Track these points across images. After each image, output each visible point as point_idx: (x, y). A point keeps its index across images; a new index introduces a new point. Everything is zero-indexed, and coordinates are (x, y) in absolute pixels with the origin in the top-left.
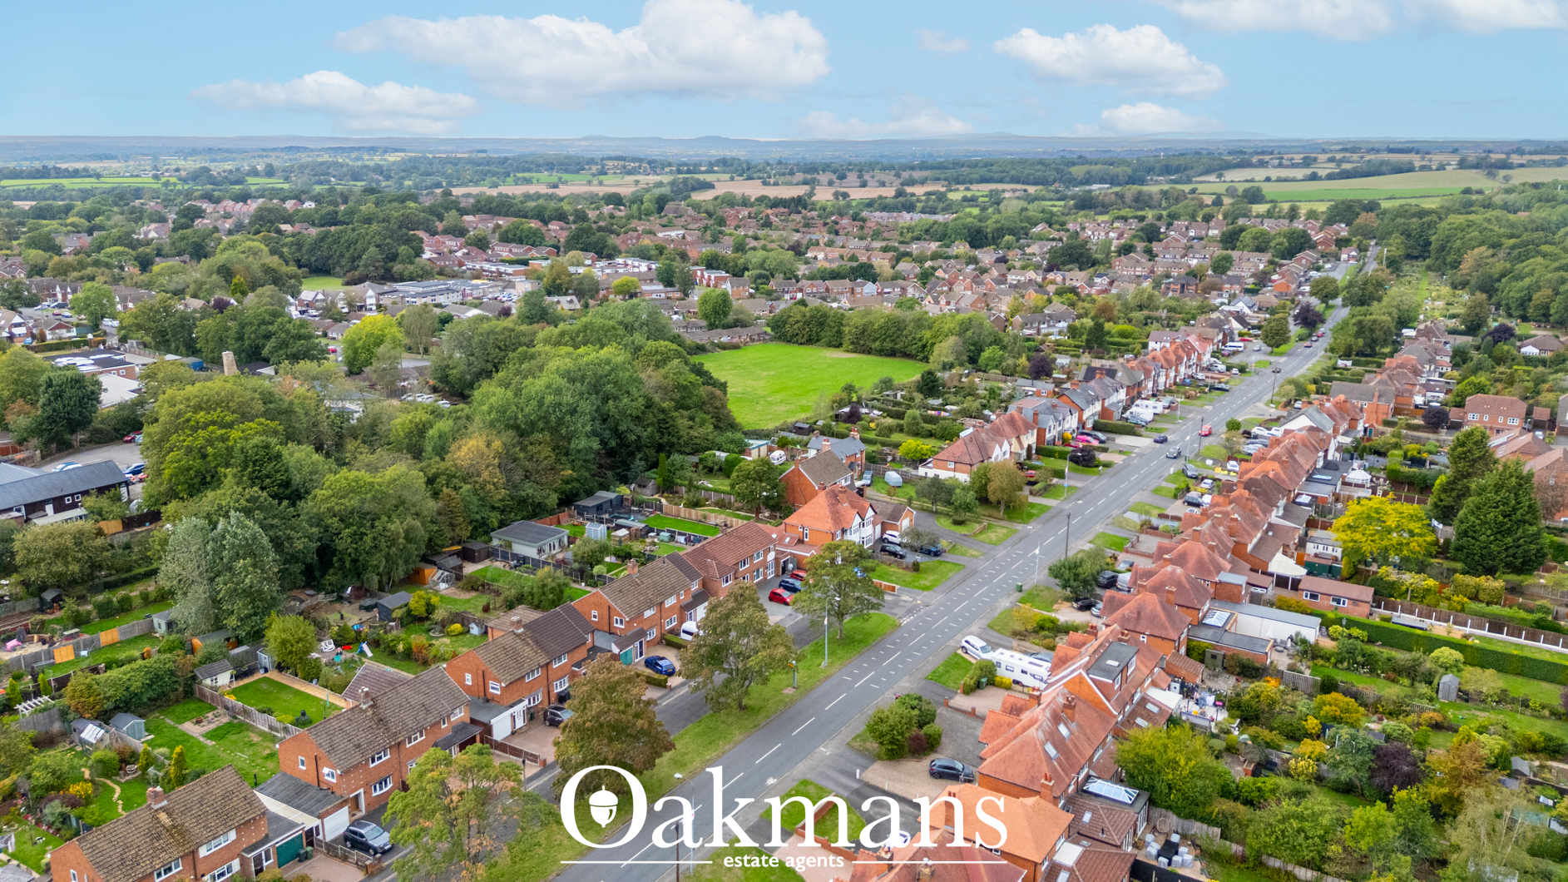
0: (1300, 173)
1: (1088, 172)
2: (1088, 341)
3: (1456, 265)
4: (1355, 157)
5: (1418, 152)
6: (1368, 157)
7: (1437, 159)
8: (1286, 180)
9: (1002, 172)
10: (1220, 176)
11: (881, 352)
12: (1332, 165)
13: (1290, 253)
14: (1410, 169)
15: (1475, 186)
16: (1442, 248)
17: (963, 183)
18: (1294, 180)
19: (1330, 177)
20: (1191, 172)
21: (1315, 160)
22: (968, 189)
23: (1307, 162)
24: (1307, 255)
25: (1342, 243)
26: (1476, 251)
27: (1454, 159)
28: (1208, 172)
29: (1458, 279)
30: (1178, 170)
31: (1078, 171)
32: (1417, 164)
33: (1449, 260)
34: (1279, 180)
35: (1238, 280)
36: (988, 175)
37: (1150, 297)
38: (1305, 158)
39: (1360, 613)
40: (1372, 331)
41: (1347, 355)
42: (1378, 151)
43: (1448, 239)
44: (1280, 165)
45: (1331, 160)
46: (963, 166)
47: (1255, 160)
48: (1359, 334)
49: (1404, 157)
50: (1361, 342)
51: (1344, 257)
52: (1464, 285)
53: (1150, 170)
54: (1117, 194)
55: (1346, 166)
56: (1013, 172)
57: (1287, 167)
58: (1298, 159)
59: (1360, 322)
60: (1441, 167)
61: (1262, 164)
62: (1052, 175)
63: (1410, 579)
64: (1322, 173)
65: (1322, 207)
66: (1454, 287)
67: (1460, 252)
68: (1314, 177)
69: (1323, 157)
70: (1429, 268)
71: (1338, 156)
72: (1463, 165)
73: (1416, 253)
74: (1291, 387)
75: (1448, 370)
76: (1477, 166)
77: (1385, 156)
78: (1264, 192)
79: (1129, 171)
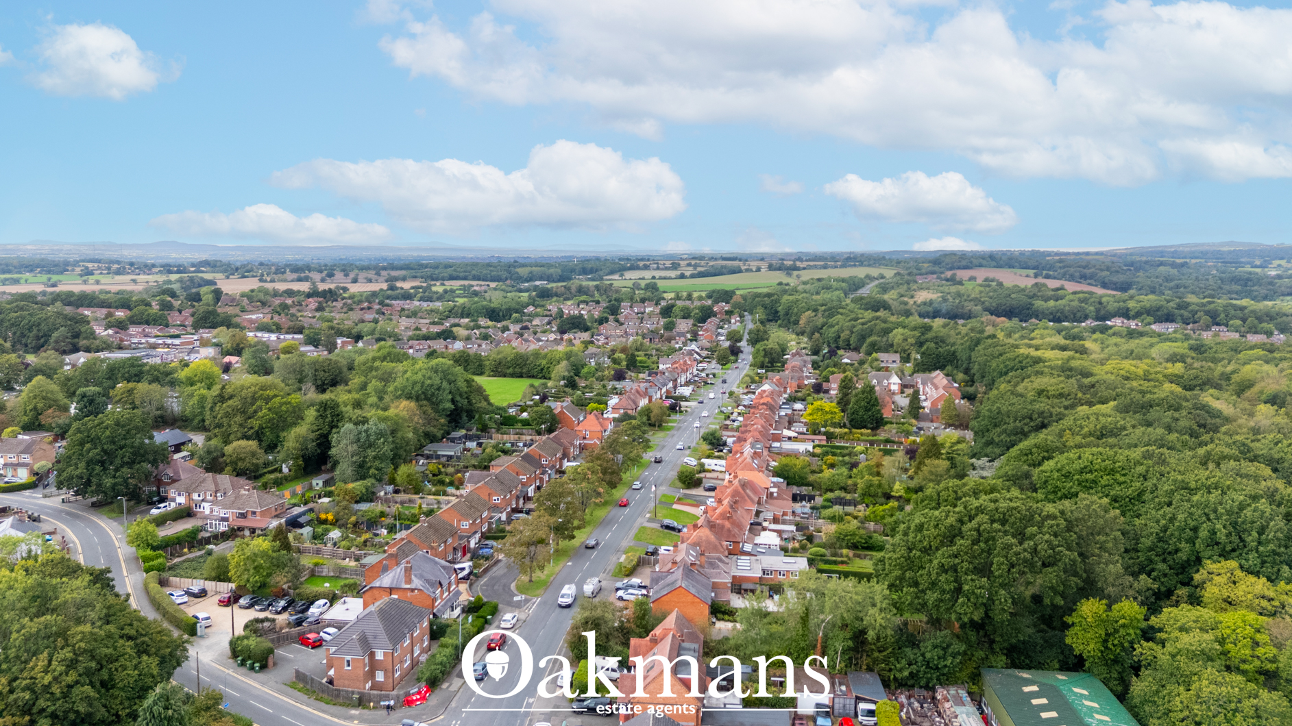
0: (673, 274)
1: (531, 273)
2: (627, 365)
3: (797, 322)
4: (703, 263)
5: (740, 260)
6: (711, 263)
7: (754, 265)
8: (665, 278)
9: (465, 272)
10: (622, 275)
11: (513, 375)
12: (691, 268)
13: (703, 320)
14: (740, 271)
15: (784, 282)
16: (787, 314)
17: (437, 280)
18: (670, 278)
19: (692, 276)
20: (601, 273)
21: (679, 265)
22: (443, 285)
23: (675, 266)
24: (713, 321)
25: (730, 313)
26: (807, 313)
27: (764, 266)
28: (612, 272)
29: (798, 330)
30: (591, 271)
31: (523, 271)
32: (743, 268)
33: (792, 320)
34: (661, 278)
35: (683, 334)
36: (455, 274)
37: (642, 344)
38: (672, 264)
39: (824, 443)
40: (771, 354)
41: (762, 367)
42: (716, 259)
43: (789, 308)
44: (658, 268)
45: (689, 265)
46: (426, 267)
47: (641, 264)
48: (765, 356)
49: (736, 263)
50: (767, 360)
51: (733, 321)
52: (802, 333)
53: (573, 271)
54: (565, 287)
55: (699, 269)
56: (474, 272)
57: (662, 269)
58: (668, 264)
59: (764, 350)
60: (759, 270)
61: (646, 267)
62: (504, 274)
63: (838, 430)
64: (688, 274)
65: (704, 294)
66: (798, 335)
67: (798, 316)
68: (682, 276)
69: (683, 263)
70: (780, 326)
71: (693, 262)
72: (771, 268)
73: (771, 318)
74: (748, 378)
75: (812, 371)
76: (779, 269)
77: (724, 263)
78: (659, 285)
79: (559, 271)
